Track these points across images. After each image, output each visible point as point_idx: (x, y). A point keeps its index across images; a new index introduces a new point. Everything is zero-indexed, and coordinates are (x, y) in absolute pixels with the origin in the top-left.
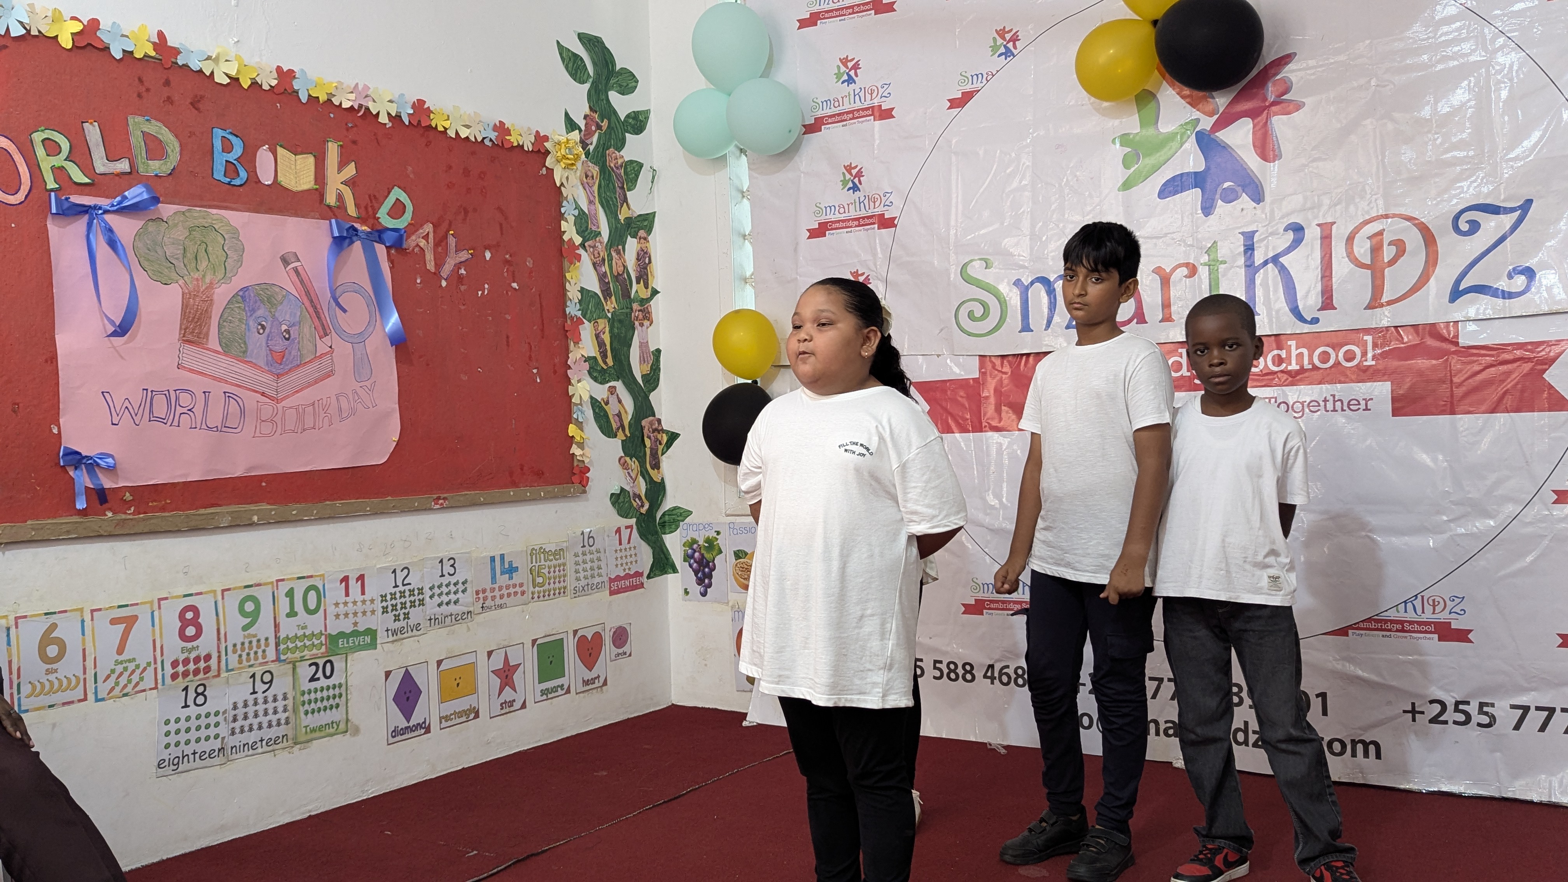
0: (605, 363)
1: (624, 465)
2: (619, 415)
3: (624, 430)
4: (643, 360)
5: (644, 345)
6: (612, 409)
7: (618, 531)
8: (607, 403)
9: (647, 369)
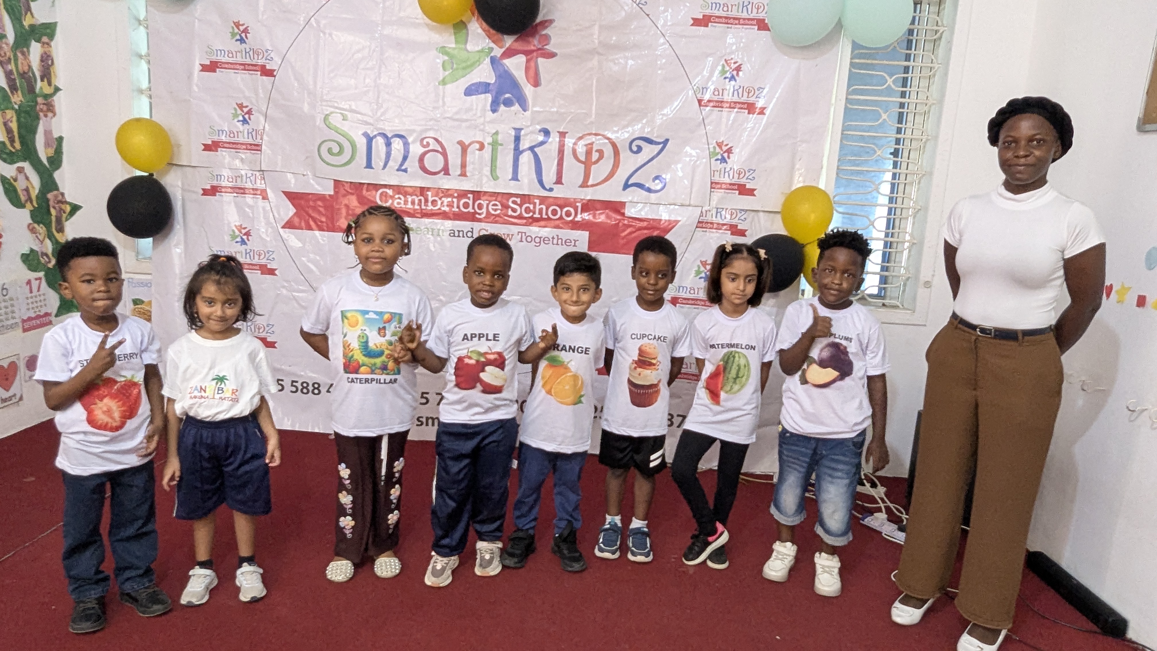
0: (13, 147)
1: (32, 230)
2: (27, 190)
3: (31, 202)
4: (47, 145)
5: (48, 133)
6: (21, 185)
7: (29, 282)
8: (16, 180)
9: (51, 151)
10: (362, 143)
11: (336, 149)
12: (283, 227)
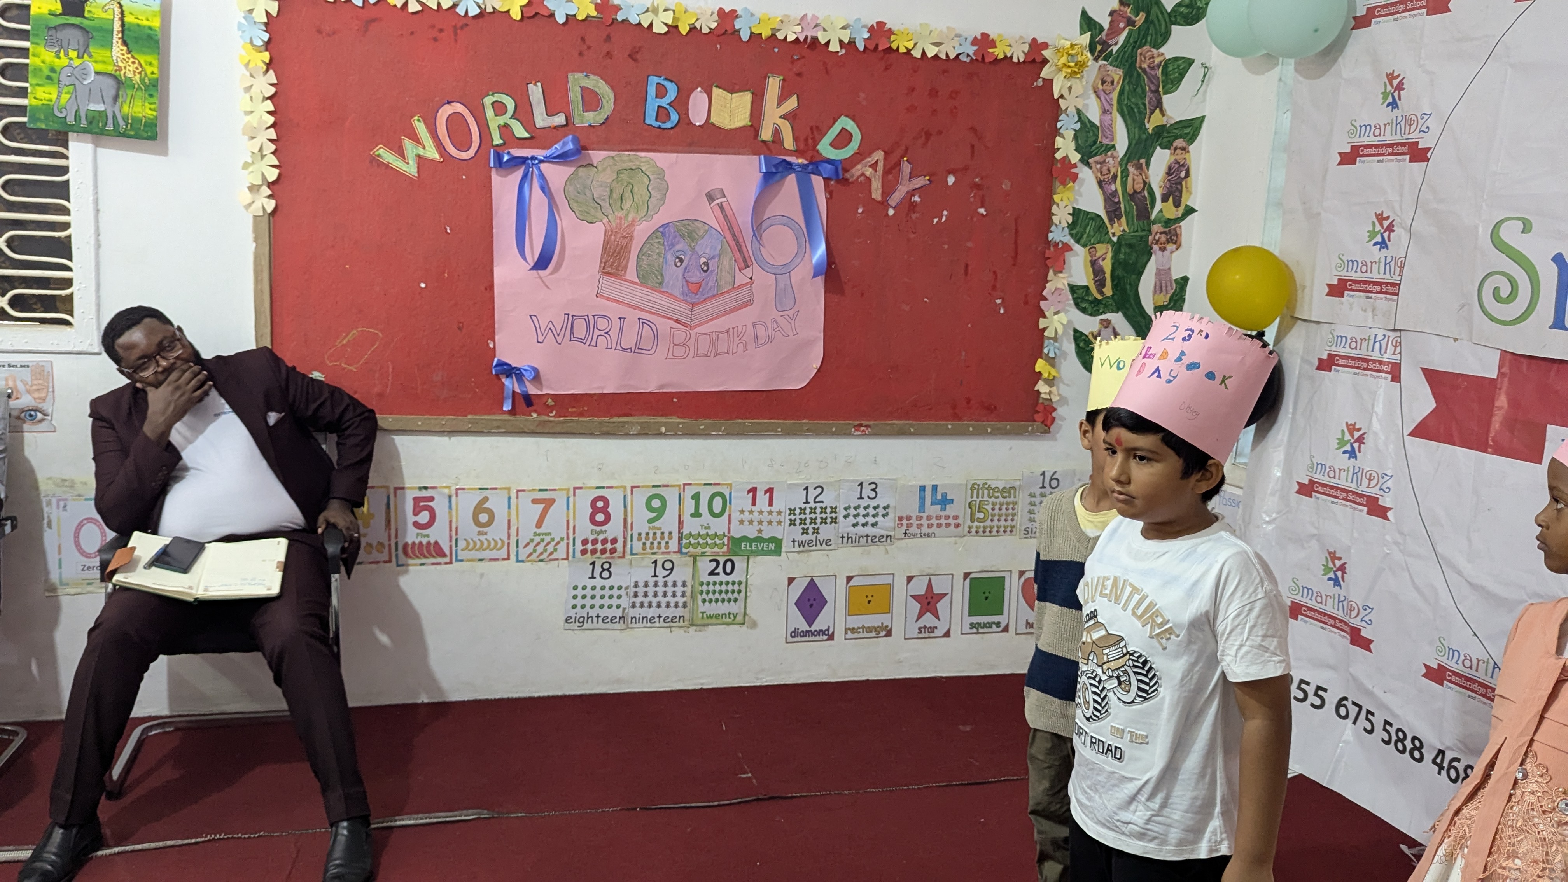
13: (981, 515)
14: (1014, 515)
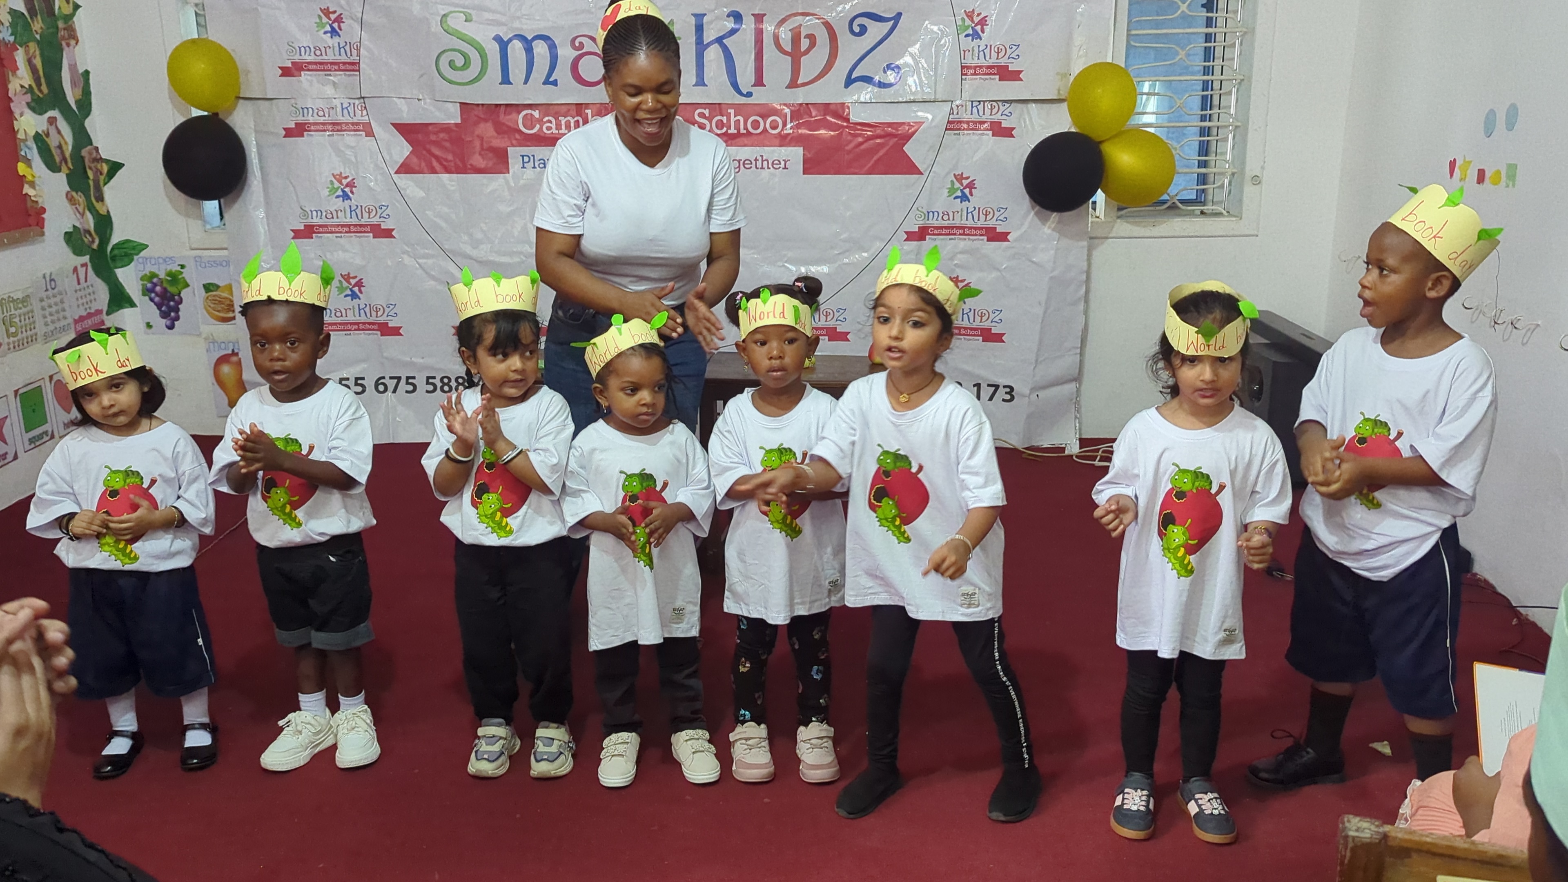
0: (41, 91)
1: (71, 200)
2: (60, 147)
3: (66, 163)
4: (74, 84)
5: (73, 67)
6: (53, 141)
7: (75, 270)
8: (48, 135)
9: (79, 92)
10: (493, 50)
11: (460, 62)
12: (396, 173)
13: (13, 330)
14: (34, 322)
